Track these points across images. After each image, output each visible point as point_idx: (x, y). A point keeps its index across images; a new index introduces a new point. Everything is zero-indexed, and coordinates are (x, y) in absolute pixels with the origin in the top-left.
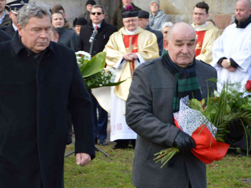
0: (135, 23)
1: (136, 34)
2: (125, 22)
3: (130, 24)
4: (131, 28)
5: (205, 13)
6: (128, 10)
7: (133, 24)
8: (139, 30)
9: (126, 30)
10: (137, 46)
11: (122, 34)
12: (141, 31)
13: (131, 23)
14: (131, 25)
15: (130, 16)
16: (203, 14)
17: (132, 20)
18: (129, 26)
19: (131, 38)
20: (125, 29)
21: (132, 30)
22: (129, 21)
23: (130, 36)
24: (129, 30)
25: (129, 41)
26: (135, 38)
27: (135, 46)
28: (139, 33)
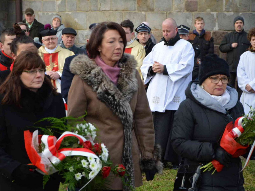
0: (55, 41)
1: (56, 52)
2: (45, 40)
3: (49, 43)
4: (50, 46)
5: (130, 32)
7: (53, 42)
8: (59, 48)
9: (46, 48)
10: (57, 64)
11: (42, 53)
12: (61, 49)
13: (51, 41)
14: (51, 43)
15: (49, 34)
16: (127, 33)
17: (52, 38)
18: (48, 44)
19: (51, 57)
20: (44, 48)
21: (52, 48)
22: (49, 39)
23: (49, 54)
24: (49, 48)
25: (49, 60)
26: (55, 56)
27: (55, 64)
28: (59, 52)
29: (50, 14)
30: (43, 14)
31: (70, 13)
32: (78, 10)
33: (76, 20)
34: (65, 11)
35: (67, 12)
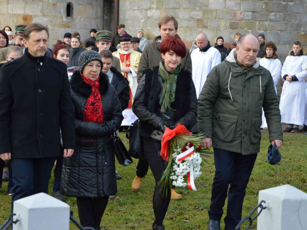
0: (129, 45)
1: (129, 53)
2: (122, 45)
4: (126, 49)
6: (124, 37)
7: (127, 46)
8: (131, 50)
9: (122, 50)
10: (129, 62)
11: (119, 53)
12: (133, 51)
13: (126, 45)
15: (125, 40)
17: (127, 44)
18: (124, 48)
19: (125, 56)
20: (121, 50)
21: (127, 50)
22: (125, 44)
23: (124, 55)
24: (124, 50)
25: (124, 58)
26: (128, 56)
27: (128, 62)
28: (131, 53)
29: (137, 28)
30: (132, 29)
31: (150, 28)
32: (156, 26)
33: (154, 33)
34: (147, 27)
35: (148, 28)
